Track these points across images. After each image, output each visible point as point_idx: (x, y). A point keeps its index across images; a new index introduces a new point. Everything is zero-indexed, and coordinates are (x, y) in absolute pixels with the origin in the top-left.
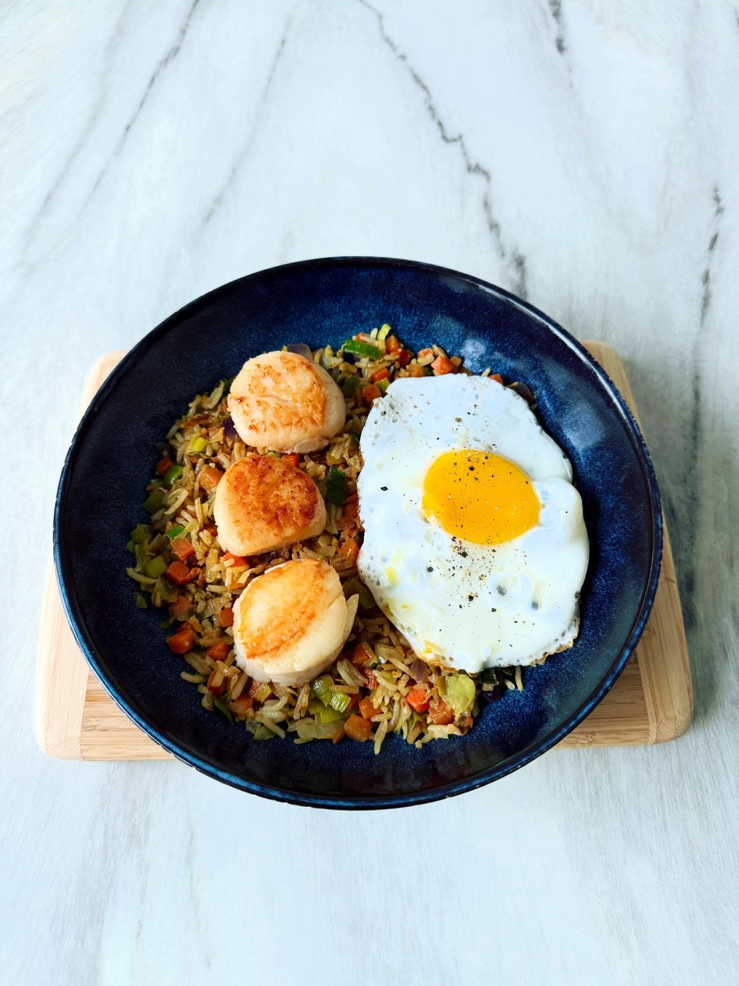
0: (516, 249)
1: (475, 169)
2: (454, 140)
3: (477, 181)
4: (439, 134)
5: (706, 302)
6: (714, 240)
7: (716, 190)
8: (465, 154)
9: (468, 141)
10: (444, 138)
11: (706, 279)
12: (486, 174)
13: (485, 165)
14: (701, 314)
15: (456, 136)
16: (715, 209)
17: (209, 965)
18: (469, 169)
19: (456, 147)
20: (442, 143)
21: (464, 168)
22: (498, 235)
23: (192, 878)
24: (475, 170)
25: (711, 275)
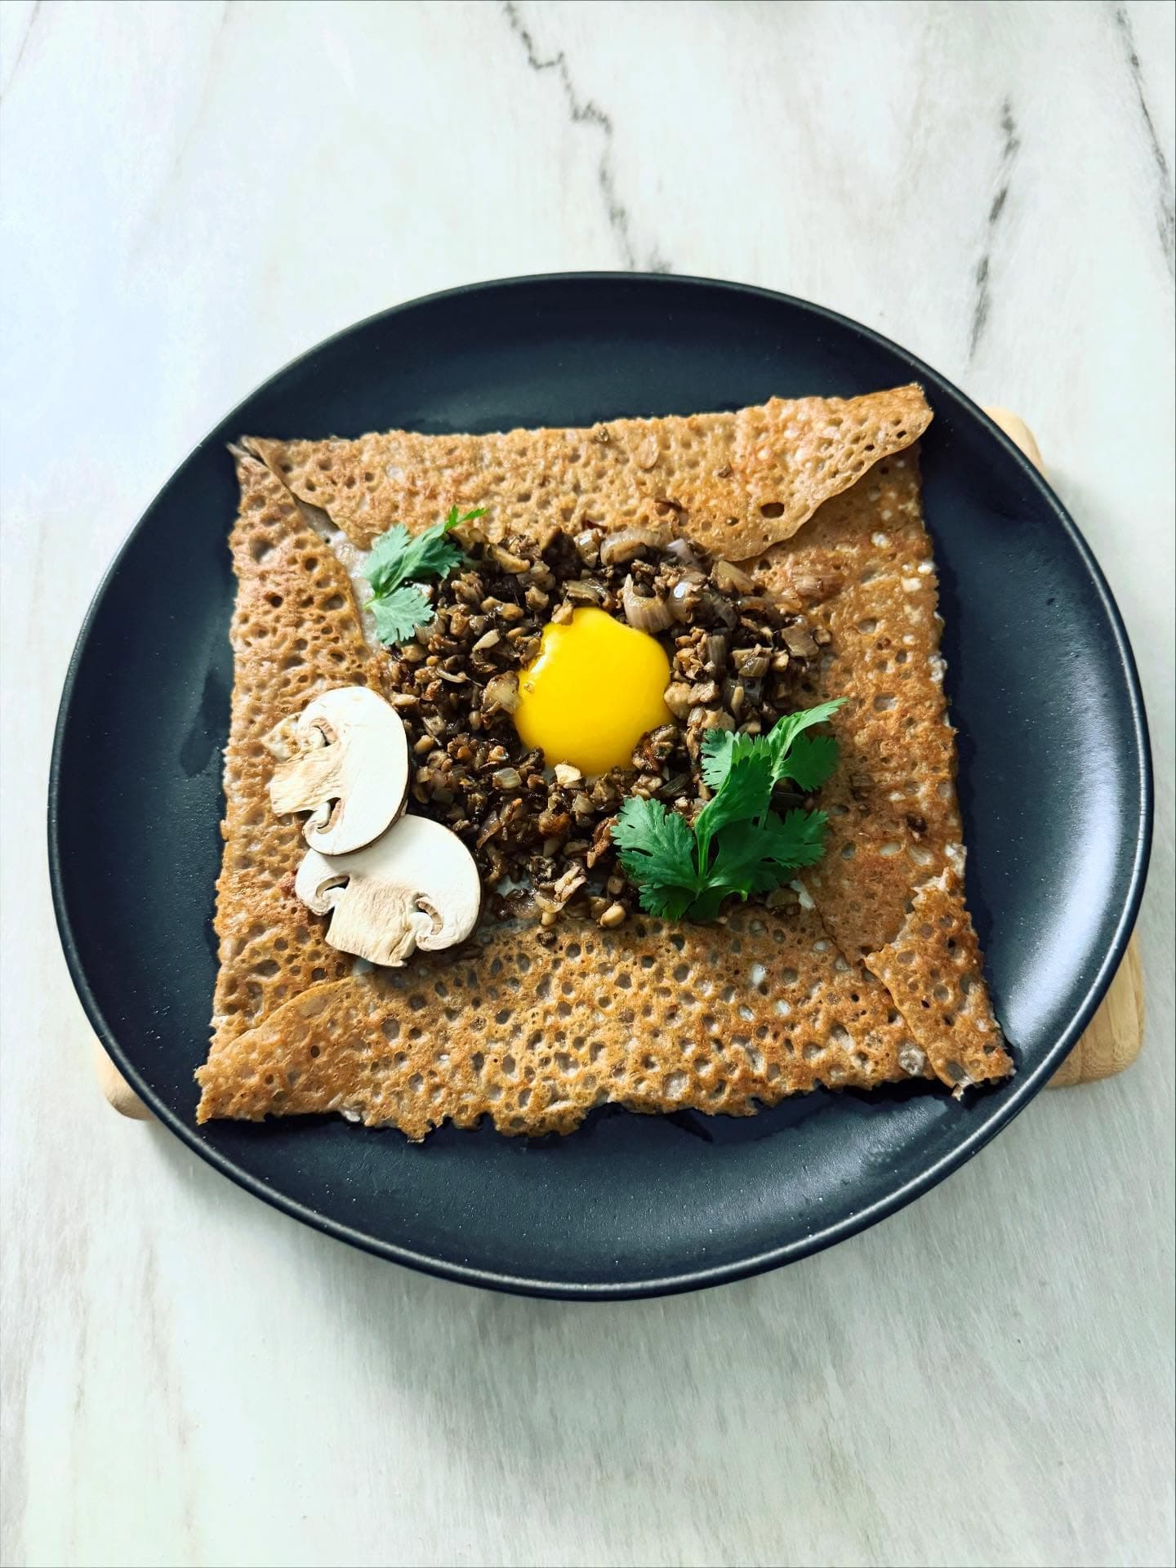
0: (655, 252)
1: (586, 114)
2: (551, 64)
3: (590, 132)
4: (525, 55)
5: (981, 316)
6: (1000, 201)
7: (1006, 109)
8: (568, 87)
9: (573, 63)
10: (532, 61)
11: (983, 273)
12: (604, 120)
13: (603, 105)
14: (971, 338)
15: (554, 56)
16: (1004, 142)
17: (184, 1442)
18: (576, 116)
19: (552, 76)
20: (530, 71)
21: (567, 114)
22: (625, 230)
23: (153, 1317)
24: (585, 116)
25: (992, 264)
